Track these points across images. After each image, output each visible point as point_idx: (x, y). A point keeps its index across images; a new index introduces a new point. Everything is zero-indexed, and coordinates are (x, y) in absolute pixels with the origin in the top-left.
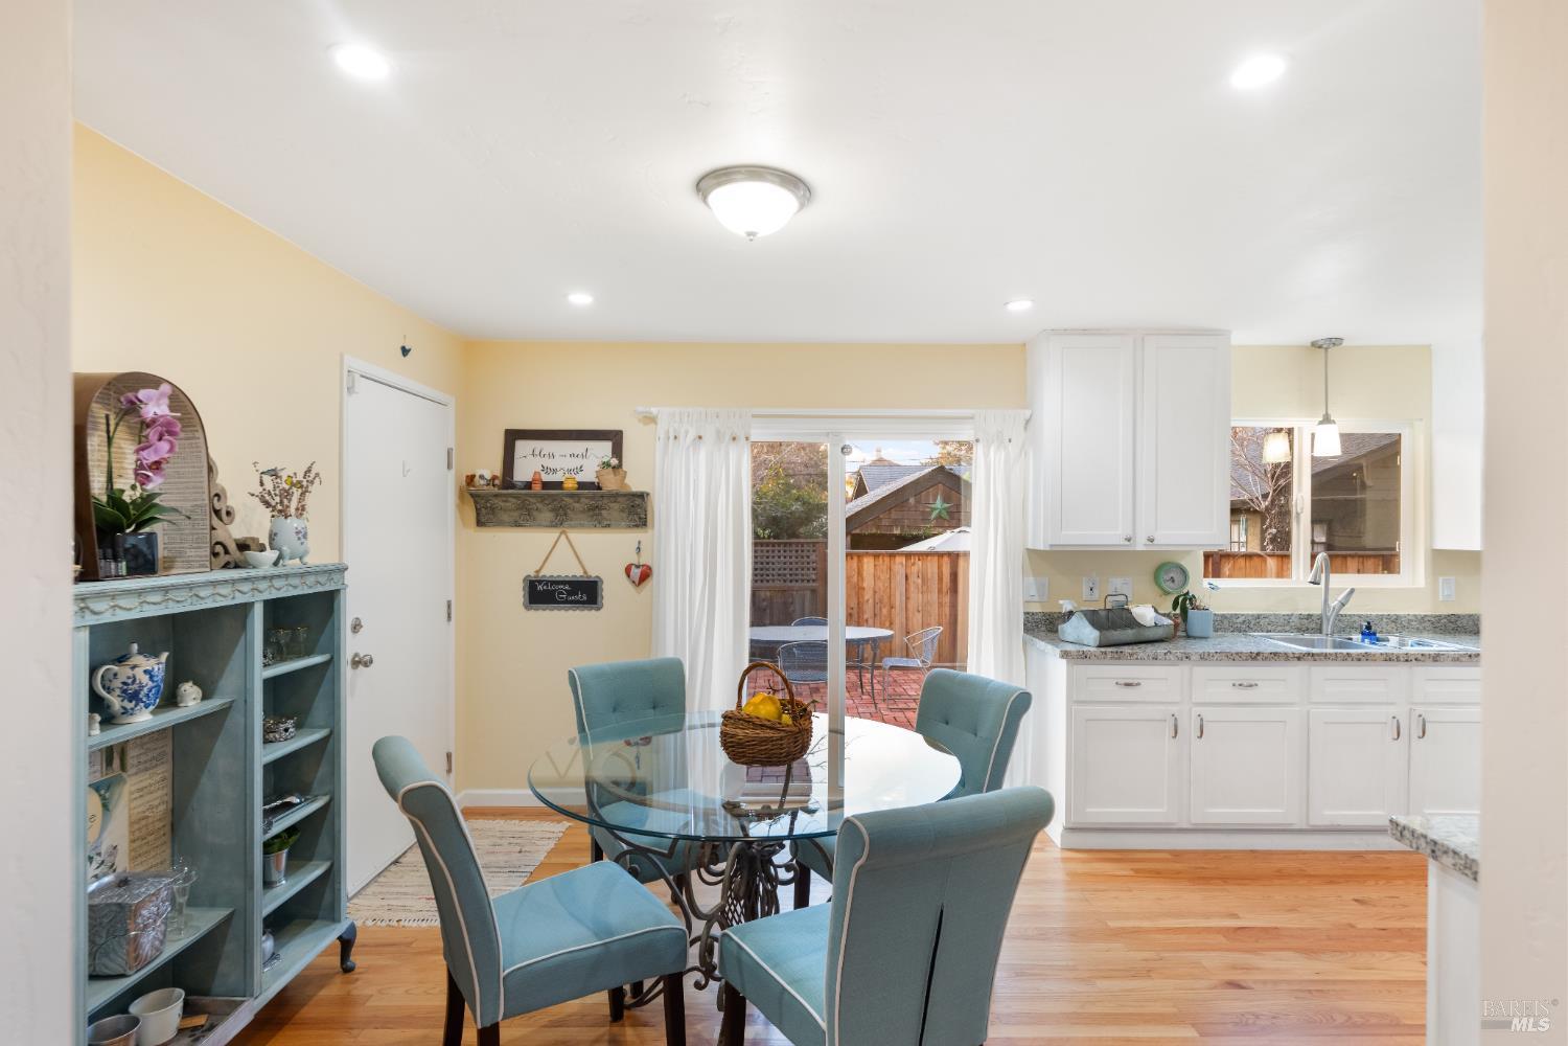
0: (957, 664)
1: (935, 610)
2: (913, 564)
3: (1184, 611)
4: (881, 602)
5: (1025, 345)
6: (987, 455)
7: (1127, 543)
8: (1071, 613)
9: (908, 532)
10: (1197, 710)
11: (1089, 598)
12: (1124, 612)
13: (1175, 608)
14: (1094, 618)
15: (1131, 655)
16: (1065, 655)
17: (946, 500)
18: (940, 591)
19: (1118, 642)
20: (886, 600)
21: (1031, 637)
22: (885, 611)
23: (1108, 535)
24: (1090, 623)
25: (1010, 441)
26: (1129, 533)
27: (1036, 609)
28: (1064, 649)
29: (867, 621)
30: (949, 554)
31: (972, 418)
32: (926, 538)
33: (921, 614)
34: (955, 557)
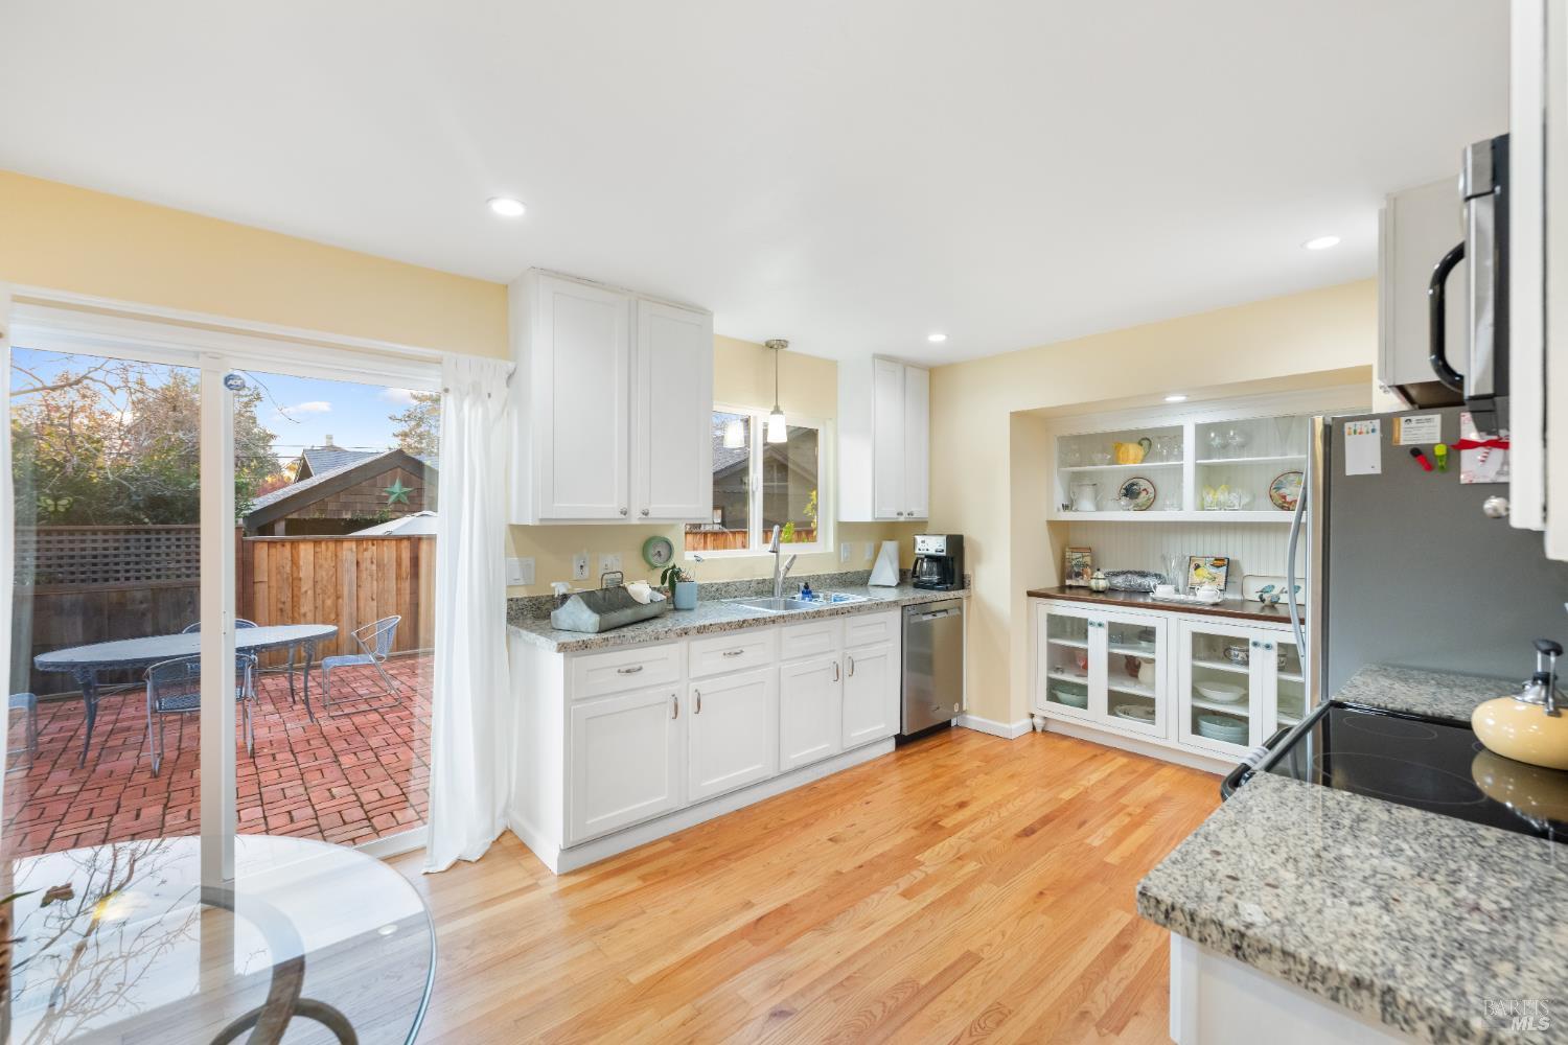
0: (420, 650)
1: (392, 600)
2: (366, 550)
3: (673, 586)
4: (324, 592)
5: (507, 287)
6: (460, 409)
7: (623, 516)
8: (565, 597)
9: (359, 515)
10: (694, 685)
11: (578, 578)
12: (620, 590)
13: (663, 583)
14: (592, 601)
15: (633, 638)
16: (563, 648)
17: (405, 484)
18: (398, 577)
19: (616, 625)
20: (331, 590)
21: (516, 628)
22: (329, 602)
23: (601, 506)
24: (589, 607)
25: (489, 395)
26: (624, 505)
27: (521, 593)
28: (560, 641)
29: (305, 615)
30: (409, 538)
31: (439, 363)
32: (382, 522)
33: (375, 603)
34: (415, 541)
